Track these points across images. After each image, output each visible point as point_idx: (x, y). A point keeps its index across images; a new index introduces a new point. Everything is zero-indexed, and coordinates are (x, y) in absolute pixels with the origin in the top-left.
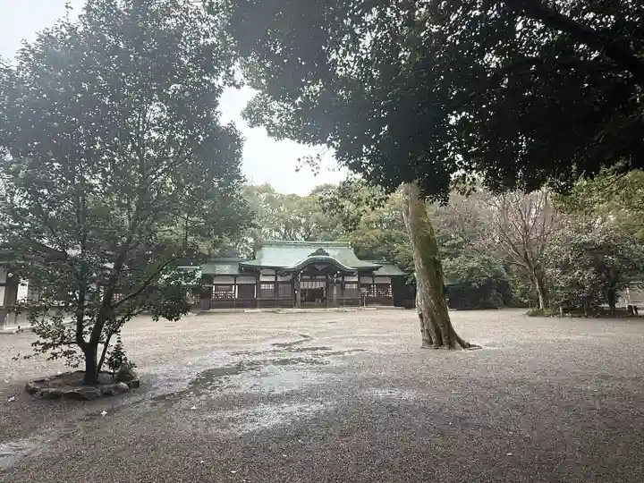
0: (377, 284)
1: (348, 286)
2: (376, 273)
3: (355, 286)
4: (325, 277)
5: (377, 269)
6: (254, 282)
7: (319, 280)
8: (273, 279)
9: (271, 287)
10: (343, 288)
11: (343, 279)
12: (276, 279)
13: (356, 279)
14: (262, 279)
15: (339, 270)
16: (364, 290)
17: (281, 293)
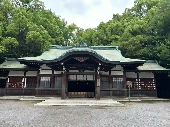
0: (141, 79)
1: (114, 80)
2: (140, 68)
3: (121, 80)
4: (94, 72)
5: (141, 64)
6: (35, 75)
7: (87, 74)
8: (50, 73)
9: (49, 79)
10: (110, 81)
11: (110, 73)
12: (53, 73)
13: (121, 74)
14: (42, 73)
15: (101, 62)
16: (129, 84)
17: (56, 84)
